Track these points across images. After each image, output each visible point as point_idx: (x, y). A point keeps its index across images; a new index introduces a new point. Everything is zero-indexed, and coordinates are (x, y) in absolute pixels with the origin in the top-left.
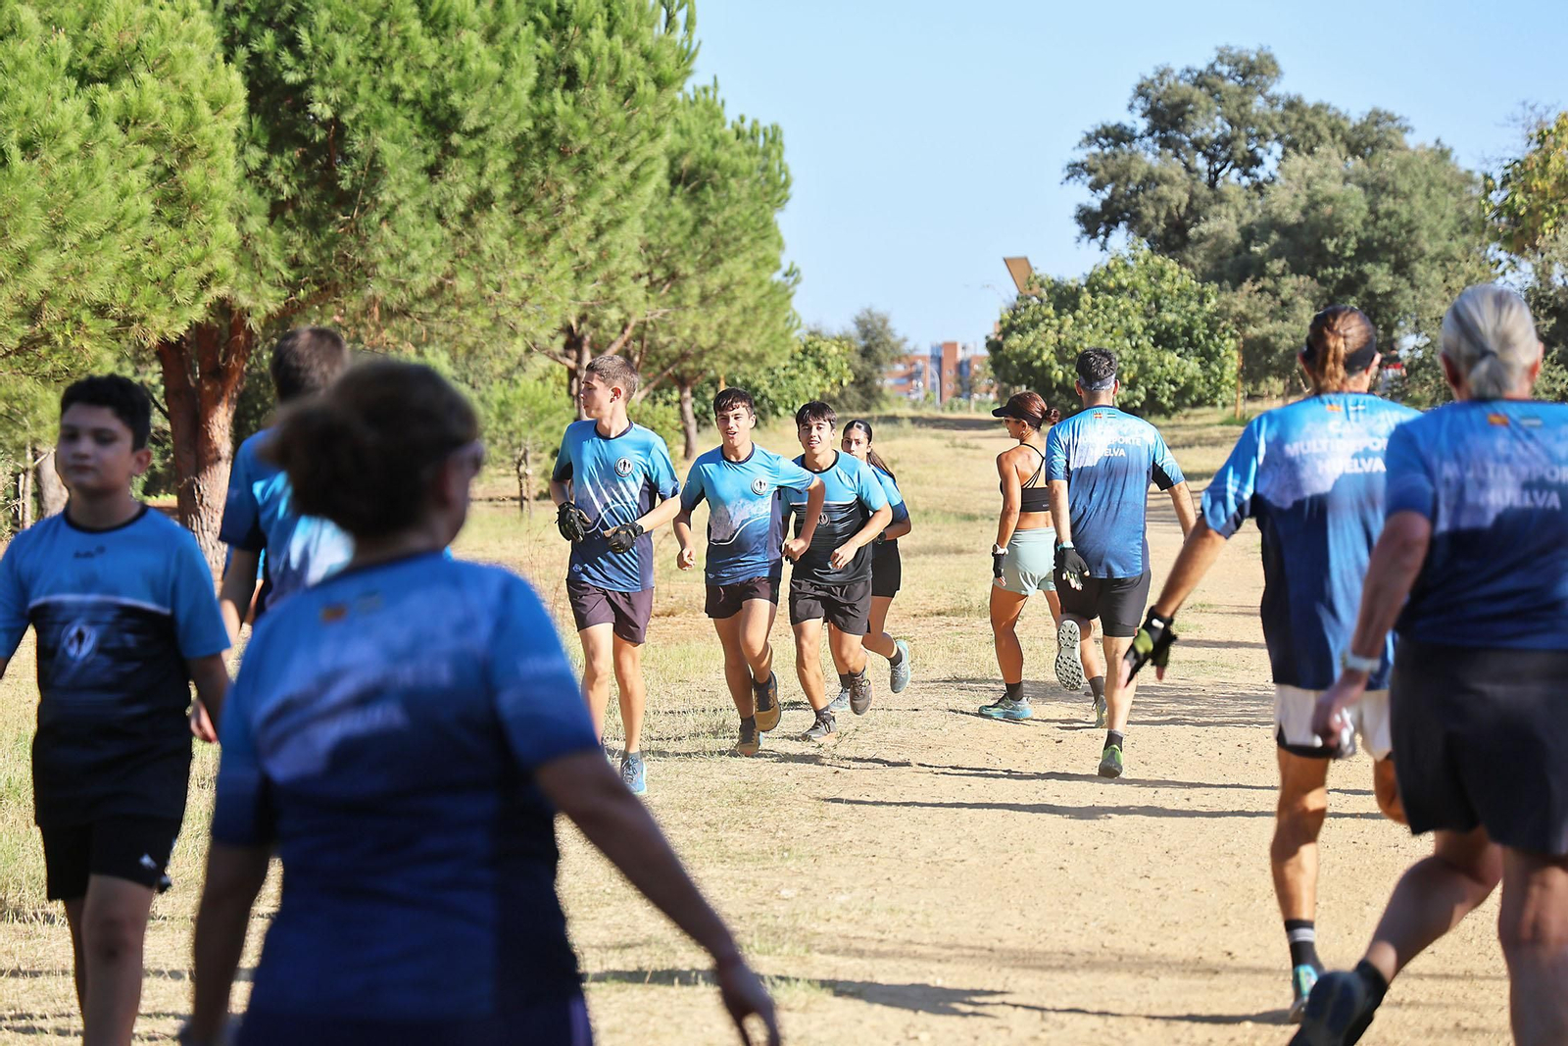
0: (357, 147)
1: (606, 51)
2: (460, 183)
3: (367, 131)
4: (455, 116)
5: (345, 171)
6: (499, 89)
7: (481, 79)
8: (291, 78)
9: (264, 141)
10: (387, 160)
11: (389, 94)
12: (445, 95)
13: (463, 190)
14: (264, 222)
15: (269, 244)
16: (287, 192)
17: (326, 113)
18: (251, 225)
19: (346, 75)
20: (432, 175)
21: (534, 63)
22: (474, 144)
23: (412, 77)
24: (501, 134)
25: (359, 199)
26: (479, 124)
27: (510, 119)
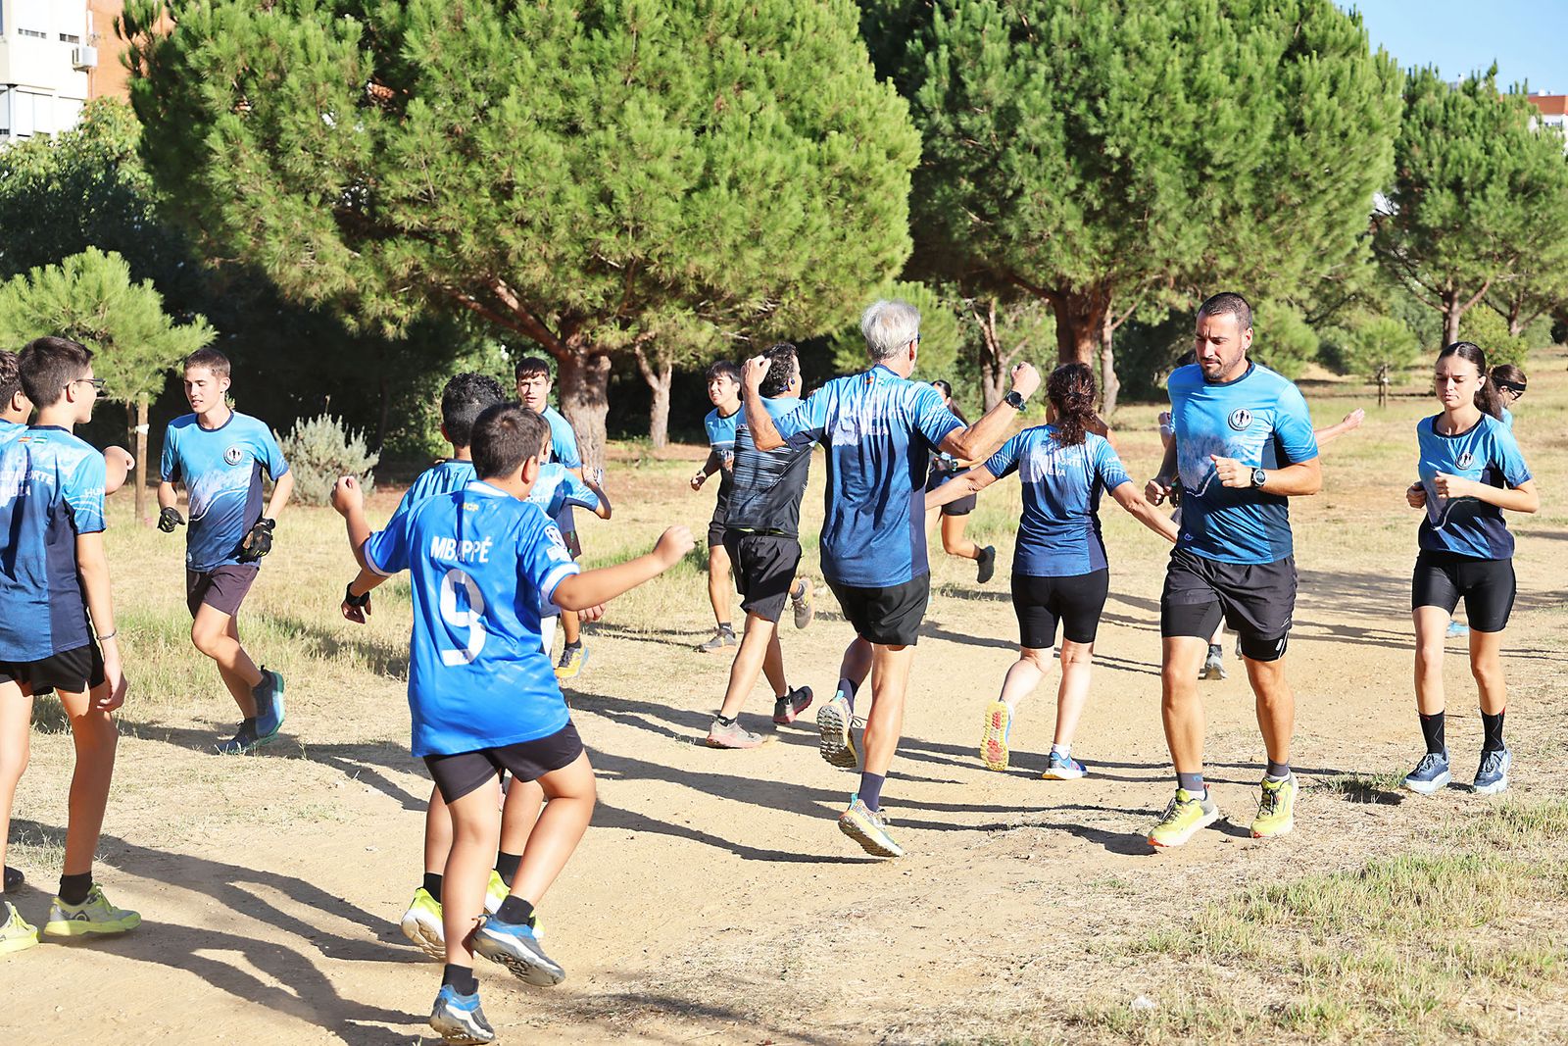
0: (1140, 176)
1: (1325, 108)
2: (1214, 197)
3: (1145, 166)
4: (1208, 156)
5: (1131, 190)
6: (1242, 138)
7: (1227, 130)
8: (1094, 131)
9: (1078, 172)
10: (1159, 184)
11: (1161, 141)
12: (1201, 142)
13: (1217, 204)
14: (1081, 223)
15: (1083, 238)
16: (1097, 205)
17: (1117, 154)
18: (1070, 226)
19: (1130, 130)
20: (1193, 193)
21: (1272, 119)
22: (1223, 173)
23: (1178, 130)
24: (1244, 168)
25: (1141, 209)
26: (1226, 161)
27: (1252, 157)
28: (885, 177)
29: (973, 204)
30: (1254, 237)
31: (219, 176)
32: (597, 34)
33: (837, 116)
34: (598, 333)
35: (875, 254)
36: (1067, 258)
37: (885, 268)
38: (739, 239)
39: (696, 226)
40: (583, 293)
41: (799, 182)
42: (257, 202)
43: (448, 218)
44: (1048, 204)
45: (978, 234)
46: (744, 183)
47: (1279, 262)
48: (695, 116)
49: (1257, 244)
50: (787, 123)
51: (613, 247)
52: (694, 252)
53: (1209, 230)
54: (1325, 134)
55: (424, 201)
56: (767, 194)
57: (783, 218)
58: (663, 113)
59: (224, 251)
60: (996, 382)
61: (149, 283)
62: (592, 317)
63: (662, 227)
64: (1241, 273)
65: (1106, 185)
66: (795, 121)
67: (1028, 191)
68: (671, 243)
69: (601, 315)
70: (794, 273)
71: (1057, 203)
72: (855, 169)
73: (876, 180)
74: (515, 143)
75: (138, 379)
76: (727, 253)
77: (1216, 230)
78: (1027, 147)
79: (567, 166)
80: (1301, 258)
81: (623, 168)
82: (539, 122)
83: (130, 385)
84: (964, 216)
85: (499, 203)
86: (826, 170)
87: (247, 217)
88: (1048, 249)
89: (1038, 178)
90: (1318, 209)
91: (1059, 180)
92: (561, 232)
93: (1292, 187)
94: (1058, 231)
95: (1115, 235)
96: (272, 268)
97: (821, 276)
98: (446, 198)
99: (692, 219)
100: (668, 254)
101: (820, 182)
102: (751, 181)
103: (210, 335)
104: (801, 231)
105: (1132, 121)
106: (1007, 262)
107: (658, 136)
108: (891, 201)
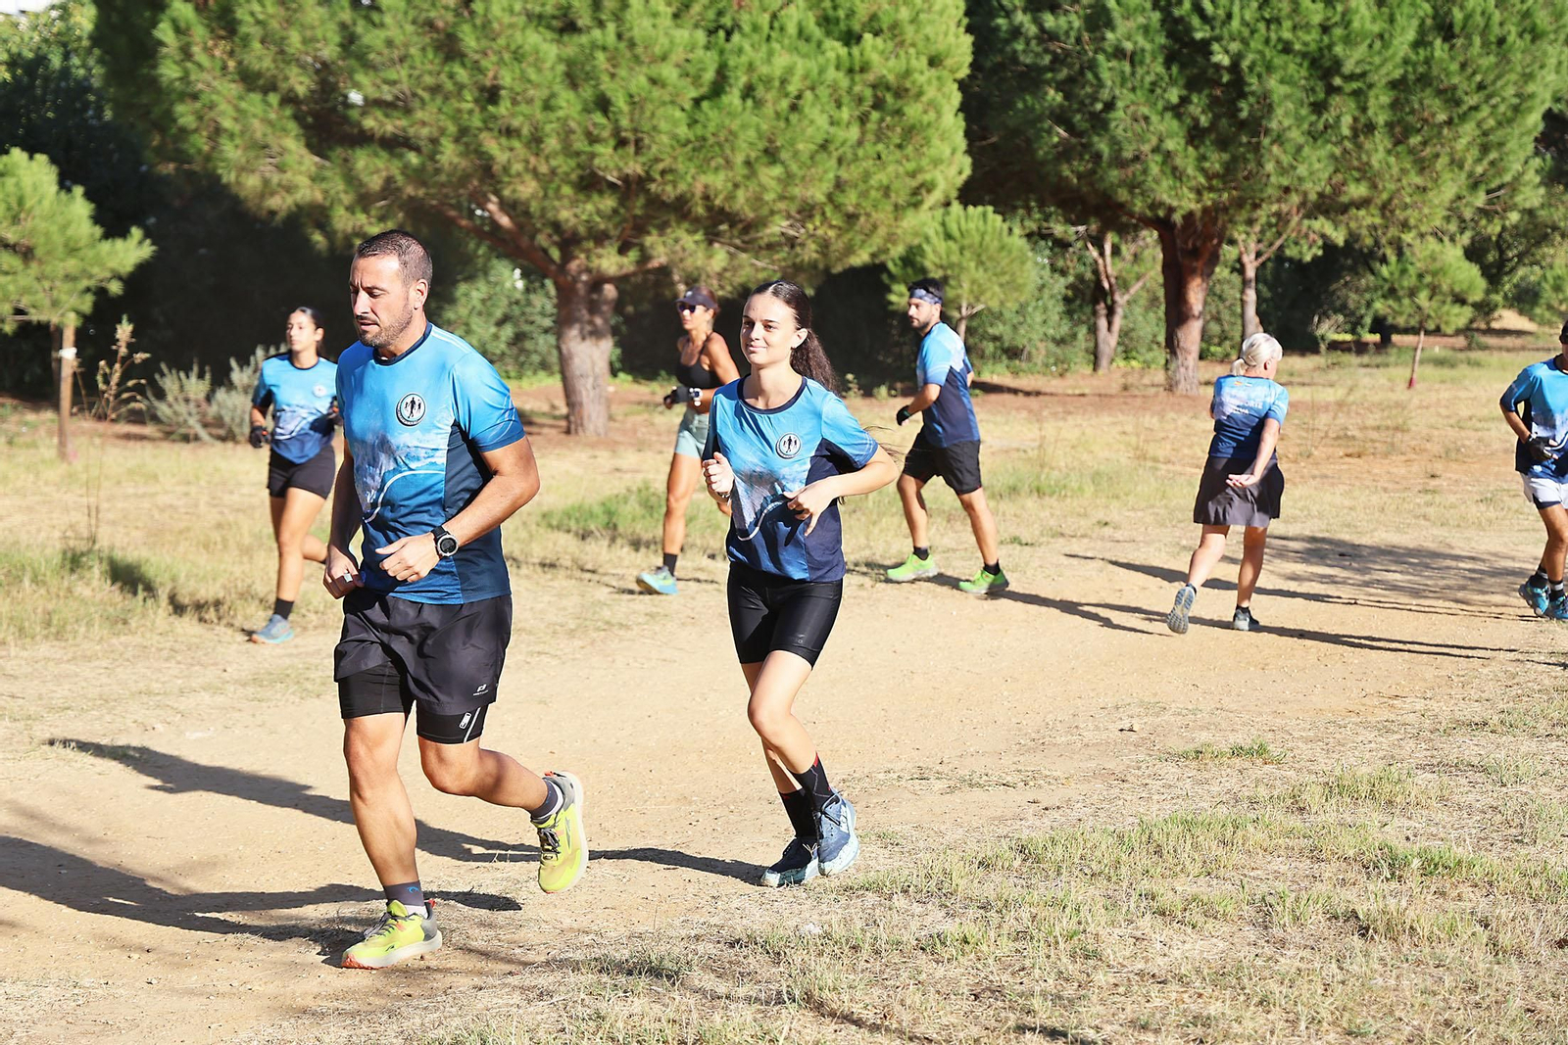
0: (1254, 88)
1: (1479, 10)
2: (1344, 113)
3: (1259, 76)
4: (1337, 64)
5: (1243, 105)
6: (1378, 44)
7: (1363, 34)
8: (1198, 35)
9: (1181, 82)
10: (1275, 98)
11: (1280, 47)
12: (1330, 47)
13: (1347, 121)
14: (1183, 142)
15: (1187, 160)
16: (1204, 121)
17: (1226, 61)
18: (1170, 145)
19: (1240, 32)
20: (1318, 108)
21: (1415, 23)
22: (1355, 85)
23: (1300, 33)
24: (1380, 78)
25: (1255, 126)
26: (1358, 71)
27: (1389, 66)
28: (925, 87)
29: (1061, 118)
30: (1392, 160)
31: (169, 71)
33: (874, 17)
34: (594, 258)
35: (913, 175)
36: (1167, 183)
37: (923, 191)
38: (753, 155)
39: (704, 139)
40: (573, 212)
41: (823, 92)
42: (211, 101)
43: (424, 124)
44: (1146, 119)
45: (1065, 153)
46: (760, 92)
47: (1425, 189)
48: (711, 14)
49: (1395, 171)
50: (819, 24)
51: (609, 161)
52: (702, 169)
53: (1337, 151)
54: (1477, 41)
55: (398, 105)
56: (785, 104)
57: (803, 131)
58: (670, 11)
59: (181, 157)
60: (1110, 324)
61: (78, 190)
62: (587, 239)
63: (665, 139)
64: (1379, 202)
65: (1217, 97)
66: (826, 22)
67: (1120, 104)
68: (675, 158)
69: (600, 238)
70: (819, 195)
71: (1154, 118)
72: (891, 78)
73: (913, 91)
74: (502, 41)
75: (64, 297)
76: (741, 170)
77: (1345, 151)
78: (1119, 53)
79: (561, 68)
80: (1450, 187)
81: (622, 72)
82: (530, 16)
83: (55, 304)
84: (1049, 132)
85: (483, 109)
86: (857, 78)
87: (200, 118)
88: (1145, 172)
89: (1133, 89)
90: (1468, 130)
91: (1159, 91)
92: (552, 143)
93: (1437, 102)
94: (1156, 150)
95: (1226, 156)
96: (229, 177)
97: (850, 199)
98: (422, 100)
99: (699, 130)
100: (671, 171)
101: (849, 91)
102: (768, 90)
103: (147, 250)
104: (824, 146)
105: (1244, 23)
106: (1101, 186)
107: (664, 41)
108: (932, 116)
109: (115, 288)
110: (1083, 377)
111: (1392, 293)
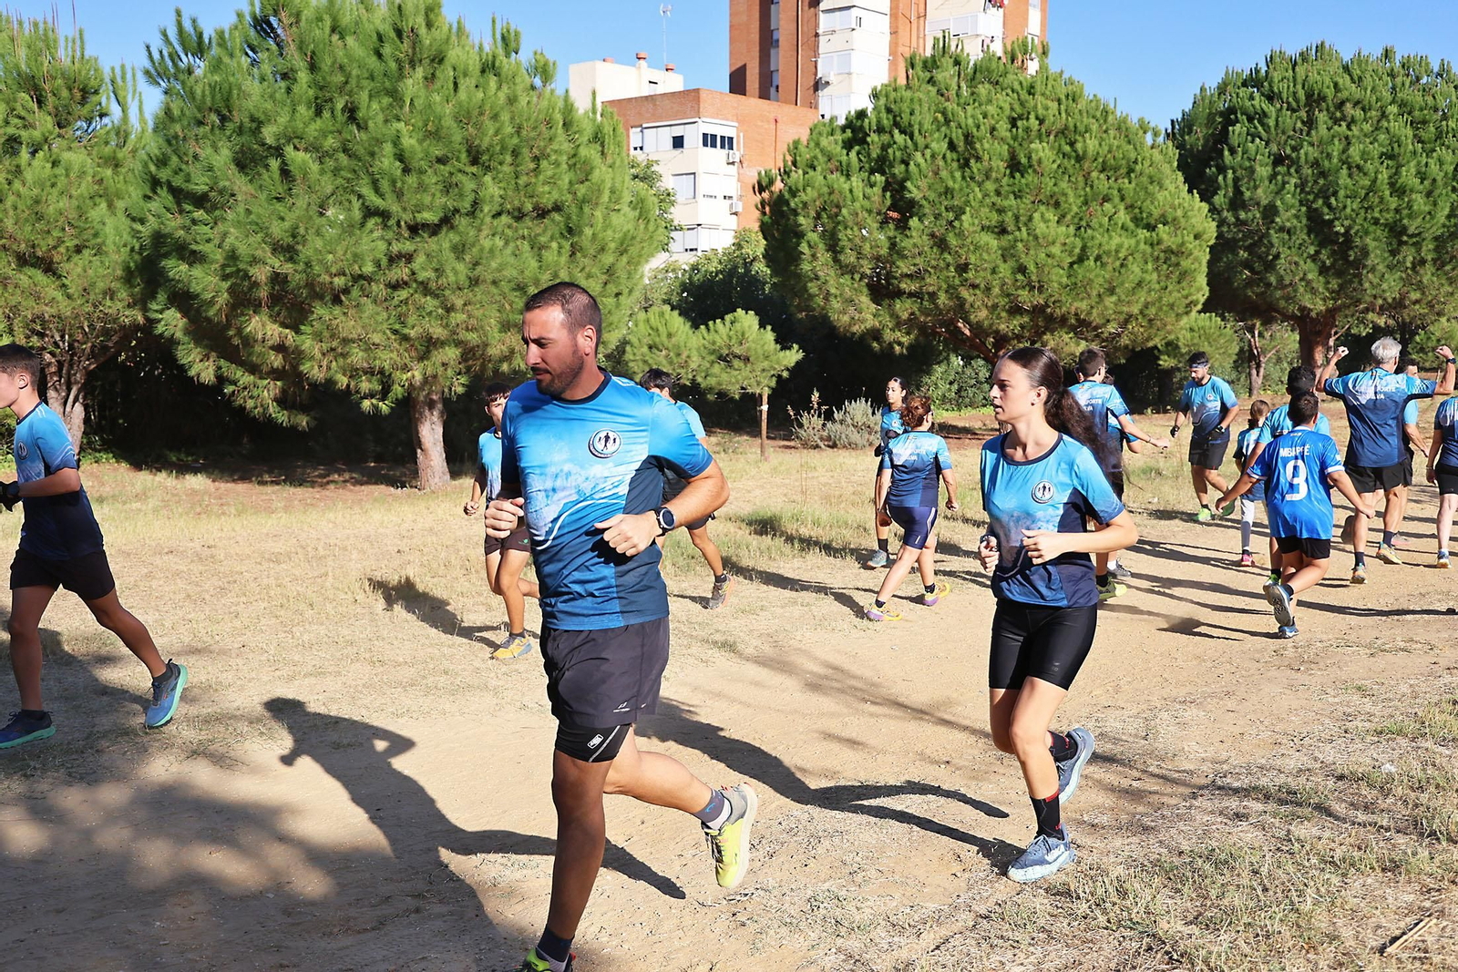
0: (1358, 244)
2: (1408, 255)
3: (1361, 237)
4: (1405, 229)
5: (1351, 253)
6: (1428, 217)
7: (1419, 213)
8: (1327, 217)
9: (1316, 243)
10: (1370, 249)
11: (1372, 221)
12: (1401, 220)
13: (1410, 258)
14: (1317, 274)
15: (1319, 283)
16: (1328, 263)
17: (1342, 230)
18: (1310, 276)
19: (1351, 215)
20: (1393, 253)
21: (1449, 205)
22: (1415, 240)
23: (1384, 214)
24: (1429, 235)
25: (1358, 264)
26: (1417, 232)
27: (1435, 228)
28: (1193, 251)
29: (1247, 265)
30: (1435, 279)
31: (806, 267)
32: (1018, 175)
33: (1163, 216)
35: (1186, 297)
36: (1308, 296)
37: (1192, 305)
38: (1102, 291)
39: (1076, 284)
40: (1008, 325)
41: (1138, 256)
42: (826, 280)
43: (931, 285)
44: (1296, 263)
45: (1249, 283)
46: (1105, 259)
48: (1076, 220)
49: (1437, 283)
50: (1132, 221)
51: (1026, 298)
52: (1074, 300)
53: (1404, 276)
55: (917, 276)
56: (1118, 263)
57: (1128, 277)
58: (1056, 219)
59: (808, 309)
60: (1258, 373)
61: (769, 328)
63: (1056, 285)
64: (1426, 301)
65: (1336, 250)
66: (1136, 220)
67: (1282, 256)
68: (1061, 295)
70: (1135, 310)
71: (1302, 263)
72: (1174, 247)
73: (1187, 252)
74: (969, 240)
75: (762, 380)
76: (1095, 299)
77: (1408, 275)
78: (1282, 229)
79: (1000, 252)
81: (1032, 252)
82: (983, 228)
83: (758, 383)
84: (1241, 273)
85: (960, 275)
86: (1156, 248)
87: (820, 289)
88: (1295, 291)
89: (1290, 248)
91: (1303, 248)
92: (996, 290)
94: (1301, 280)
95: (1340, 281)
96: (834, 317)
97: (1152, 311)
98: (930, 273)
99: (1073, 280)
100: (1059, 301)
101: (1152, 255)
102: (1109, 257)
103: (800, 355)
104: (1139, 284)
105: (1353, 210)
106: (1268, 299)
107: (1053, 233)
108: (1197, 265)
109: (785, 374)
110: (1245, 400)
111: (1422, 350)
